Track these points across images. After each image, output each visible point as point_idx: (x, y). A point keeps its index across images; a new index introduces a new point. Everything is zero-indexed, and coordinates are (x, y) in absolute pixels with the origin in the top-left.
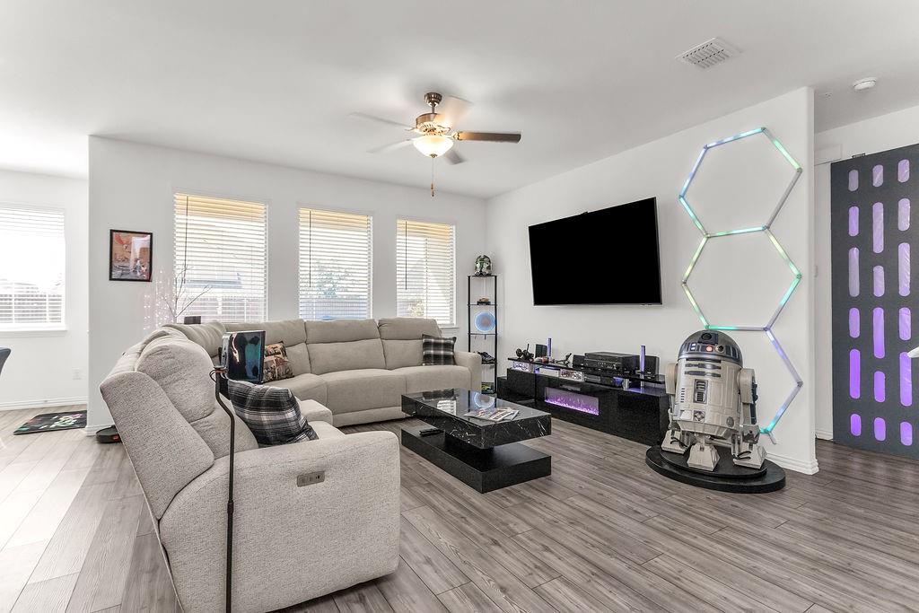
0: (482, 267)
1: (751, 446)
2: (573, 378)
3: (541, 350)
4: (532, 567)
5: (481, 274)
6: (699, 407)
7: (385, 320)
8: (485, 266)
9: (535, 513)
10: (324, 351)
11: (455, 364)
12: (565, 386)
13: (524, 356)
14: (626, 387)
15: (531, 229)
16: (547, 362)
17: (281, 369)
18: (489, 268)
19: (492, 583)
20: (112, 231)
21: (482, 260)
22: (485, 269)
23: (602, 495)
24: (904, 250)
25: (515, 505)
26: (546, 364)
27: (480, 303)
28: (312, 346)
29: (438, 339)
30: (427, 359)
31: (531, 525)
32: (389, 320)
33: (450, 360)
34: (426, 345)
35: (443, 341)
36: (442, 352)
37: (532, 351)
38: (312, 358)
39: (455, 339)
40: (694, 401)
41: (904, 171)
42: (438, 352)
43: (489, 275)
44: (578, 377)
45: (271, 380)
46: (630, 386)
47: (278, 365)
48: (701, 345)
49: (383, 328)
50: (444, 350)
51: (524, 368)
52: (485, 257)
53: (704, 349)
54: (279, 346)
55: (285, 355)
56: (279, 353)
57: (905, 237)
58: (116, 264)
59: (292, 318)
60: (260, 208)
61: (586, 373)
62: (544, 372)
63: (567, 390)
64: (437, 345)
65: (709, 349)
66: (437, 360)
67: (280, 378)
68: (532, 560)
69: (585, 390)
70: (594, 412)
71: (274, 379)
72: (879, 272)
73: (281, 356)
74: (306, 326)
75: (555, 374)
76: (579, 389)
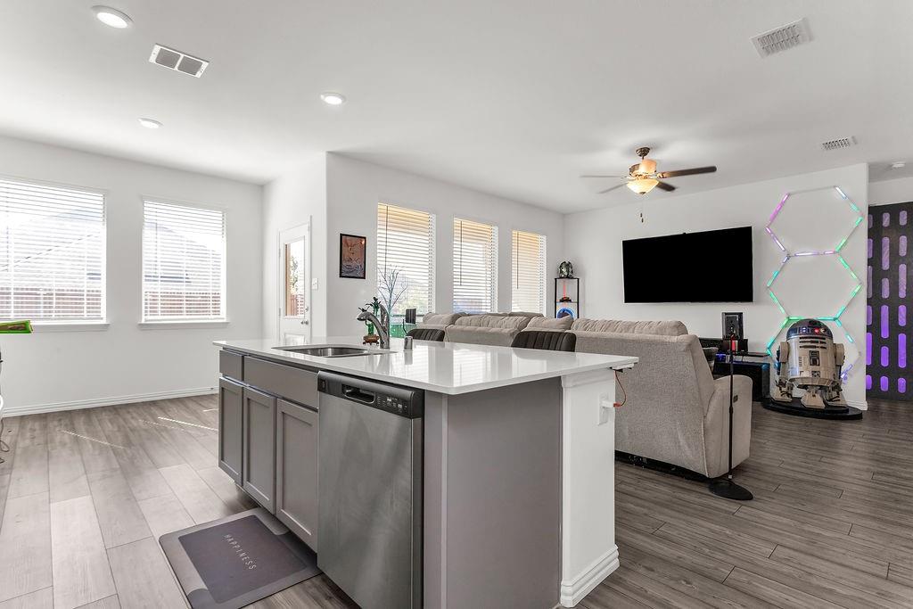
0: (568, 272)
1: (838, 393)
5: (568, 277)
6: (815, 368)
8: (570, 270)
15: (625, 243)
18: (572, 272)
20: (341, 235)
21: (567, 265)
24: (903, 267)
27: (562, 301)
40: (811, 365)
41: (903, 218)
43: (573, 278)
48: (810, 328)
52: (569, 263)
53: (813, 331)
57: (903, 260)
58: (344, 264)
60: (425, 216)
65: (816, 331)
72: (886, 283)
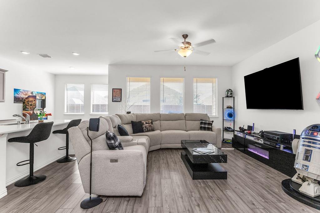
0: (228, 94)
2: (260, 142)
3: (250, 128)
4: (187, 209)
5: (227, 96)
6: (306, 163)
7: (187, 114)
8: (229, 93)
9: (206, 191)
10: (165, 123)
11: (212, 131)
12: (256, 145)
13: (242, 130)
14: (282, 149)
16: (251, 133)
17: (150, 128)
18: (231, 94)
19: (168, 210)
20: (113, 89)
21: (228, 91)
22: (230, 94)
23: (243, 193)
25: (201, 187)
26: (250, 134)
27: (228, 108)
28: (162, 122)
29: (206, 121)
30: (201, 128)
31: (201, 195)
32: (189, 114)
33: (210, 129)
34: (201, 123)
35: (207, 122)
36: (207, 126)
37: (246, 128)
38: (161, 125)
39: (213, 121)
40: (303, 160)
42: (205, 126)
43: (231, 97)
44: (261, 141)
45: (147, 131)
46: (284, 148)
47: (149, 127)
48: (311, 132)
49: (186, 117)
50: (208, 125)
51: (241, 135)
52: (230, 89)
53: (313, 134)
54: (150, 121)
55: (152, 124)
56: (150, 123)
58: (114, 98)
59: (156, 112)
60: (149, 79)
61: (264, 140)
62: (248, 137)
63: (256, 146)
64: (205, 124)
65: (315, 134)
66: (205, 129)
67: (150, 131)
68: (189, 207)
69: (263, 147)
70: (267, 157)
71: (148, 131)
73: (150, 124)
74: (160, 115)
75: (252, 138)
76: (261, 146)
